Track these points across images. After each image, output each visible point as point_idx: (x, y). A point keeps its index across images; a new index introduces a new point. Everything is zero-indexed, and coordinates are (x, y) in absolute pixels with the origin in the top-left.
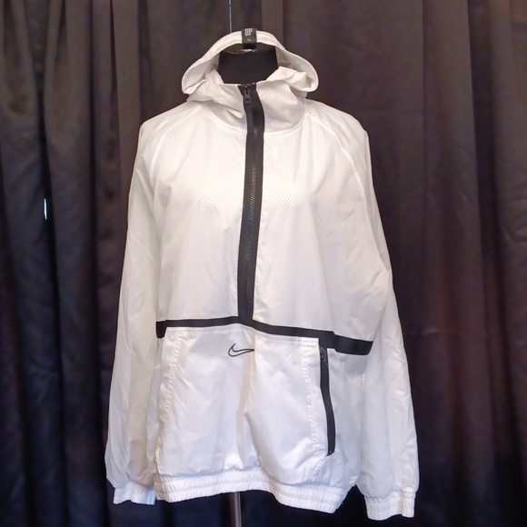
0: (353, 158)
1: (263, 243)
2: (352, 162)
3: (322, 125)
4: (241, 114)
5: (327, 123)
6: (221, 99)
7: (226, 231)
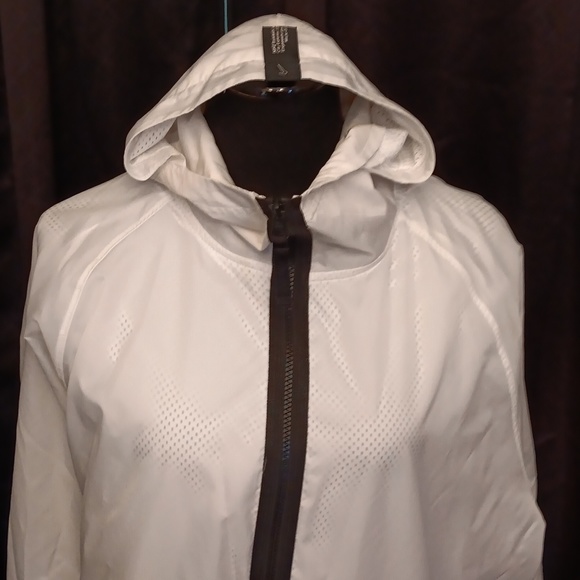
0: (497, 318)
1: (307, 539)
2: (495, 328)
3: (434, 244)
4: (259, 240)
5: (443, 237)
6: (215, 209)
7: (225, 522)
